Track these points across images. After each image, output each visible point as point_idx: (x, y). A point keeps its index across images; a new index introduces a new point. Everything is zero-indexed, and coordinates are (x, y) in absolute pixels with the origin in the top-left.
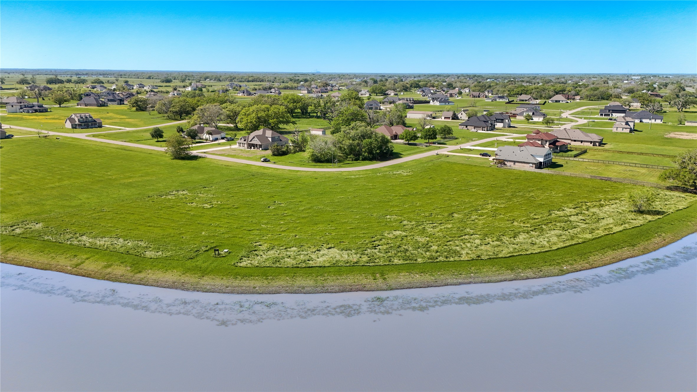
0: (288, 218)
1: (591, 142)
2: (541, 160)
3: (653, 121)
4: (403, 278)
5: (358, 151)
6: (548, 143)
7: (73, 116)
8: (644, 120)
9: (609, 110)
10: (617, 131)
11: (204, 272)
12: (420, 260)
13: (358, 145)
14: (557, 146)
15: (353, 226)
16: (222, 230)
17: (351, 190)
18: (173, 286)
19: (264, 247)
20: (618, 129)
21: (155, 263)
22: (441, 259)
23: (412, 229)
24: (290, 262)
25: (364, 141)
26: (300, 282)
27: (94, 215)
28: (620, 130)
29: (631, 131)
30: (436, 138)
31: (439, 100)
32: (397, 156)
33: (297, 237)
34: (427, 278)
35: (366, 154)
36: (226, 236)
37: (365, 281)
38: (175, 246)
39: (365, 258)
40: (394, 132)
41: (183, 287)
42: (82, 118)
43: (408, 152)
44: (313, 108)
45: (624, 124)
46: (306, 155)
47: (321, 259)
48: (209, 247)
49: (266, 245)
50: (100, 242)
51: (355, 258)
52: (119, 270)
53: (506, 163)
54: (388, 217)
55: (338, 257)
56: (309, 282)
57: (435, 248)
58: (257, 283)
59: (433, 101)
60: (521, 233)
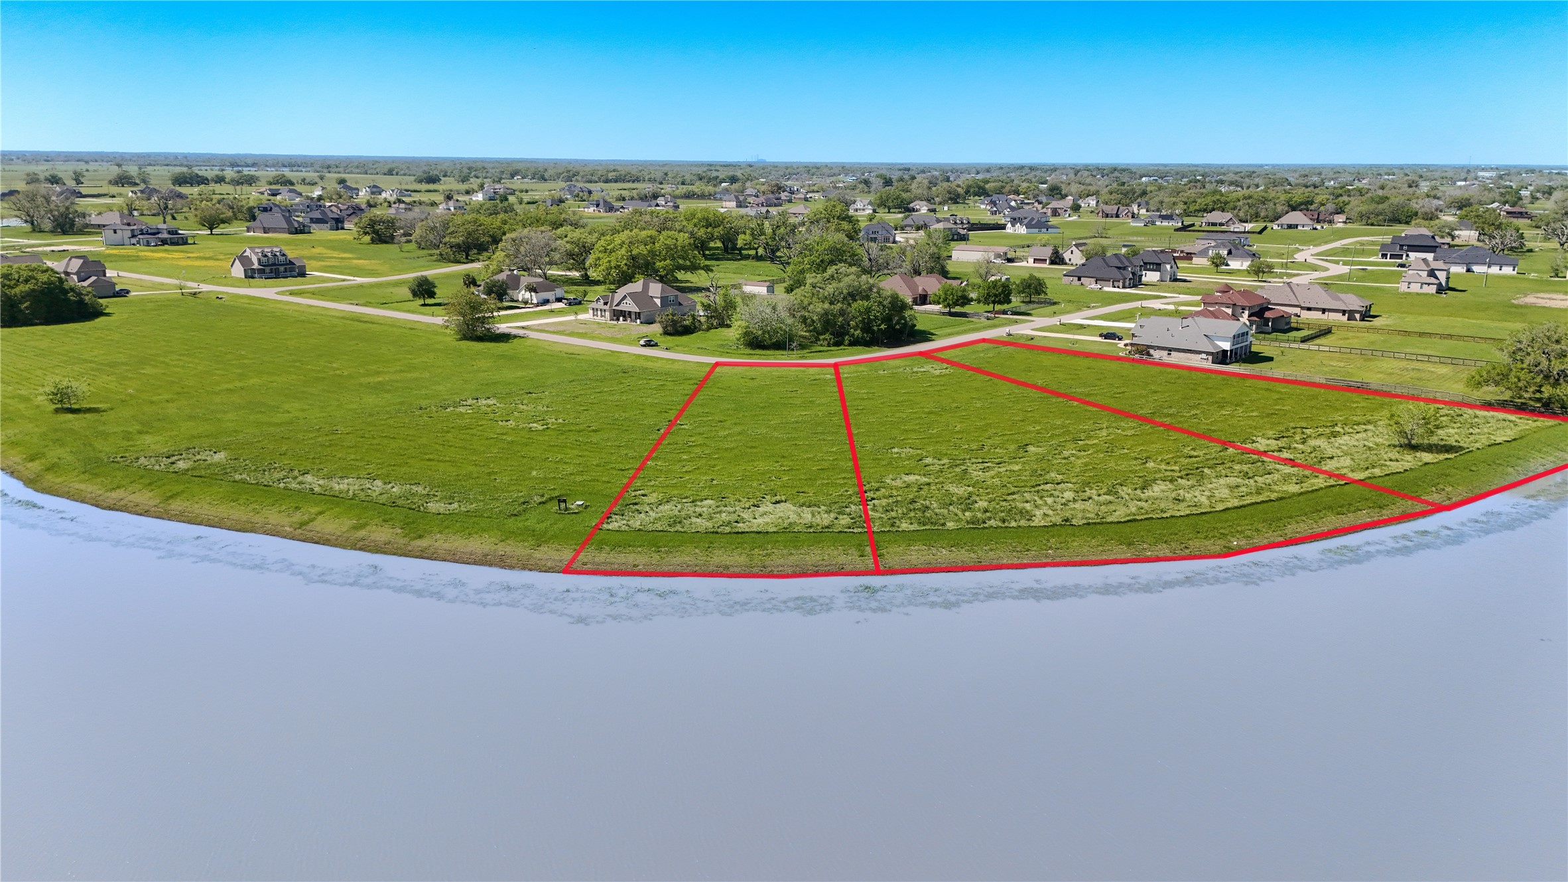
0: (698, 450)
1: (1344, 312)
2: (1226, 346)
3: (1495, 270)
4: (917, 554)
5: (842, 327)
6: (1247, 312)
7: (248, 253)
8: (1476, 268)
9: (1401, 246)
10: (1408, 290)
11: (540, 539)
12: (950, 525)
13: (842, 313)
14: (1268, 320)
15: (826, 465)
16: (570, 469)
17: (823, 401)
18: (484, 561)
19: (653, 498)
20: (1412, 285)
21: (446, 521)
22: (992, 523)
23: (942, 472)
24: (702, 524)
25: (855, 305)
26: (720, 557)
27: (320, 439)
28: (1415, 288)
29: (1440, 290)
30: (1009, 302)
31: (1026, 221)
32: (924, 336)
33: (715, 482)
34: (962, 555)
35: (858, 331)
36: (579, 478)
37: (842, 559)
38: (482, 493)
39: (845, 520)
40: (920, 289)
41: (502, 562)
42: (266, 256)
43: (948, 330)
44: (748, 237)
45: (1424, 274)
46: (733, 334)
47: (760, 520)
48: (547, 496)
49: (655, 495)
50: (339, 486)
51: (826, 519)
52: (382, 534)
53: (1152, 351)
54: (896, 450)
55: (793, 518)
56: (737, 559)
57: (983, 504)
58: (640, 559)
59: (1013, 225)
60: (1158, 482)
